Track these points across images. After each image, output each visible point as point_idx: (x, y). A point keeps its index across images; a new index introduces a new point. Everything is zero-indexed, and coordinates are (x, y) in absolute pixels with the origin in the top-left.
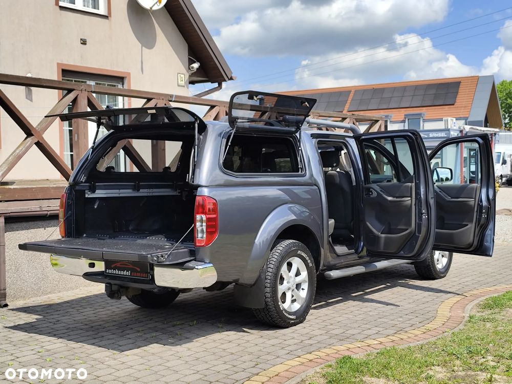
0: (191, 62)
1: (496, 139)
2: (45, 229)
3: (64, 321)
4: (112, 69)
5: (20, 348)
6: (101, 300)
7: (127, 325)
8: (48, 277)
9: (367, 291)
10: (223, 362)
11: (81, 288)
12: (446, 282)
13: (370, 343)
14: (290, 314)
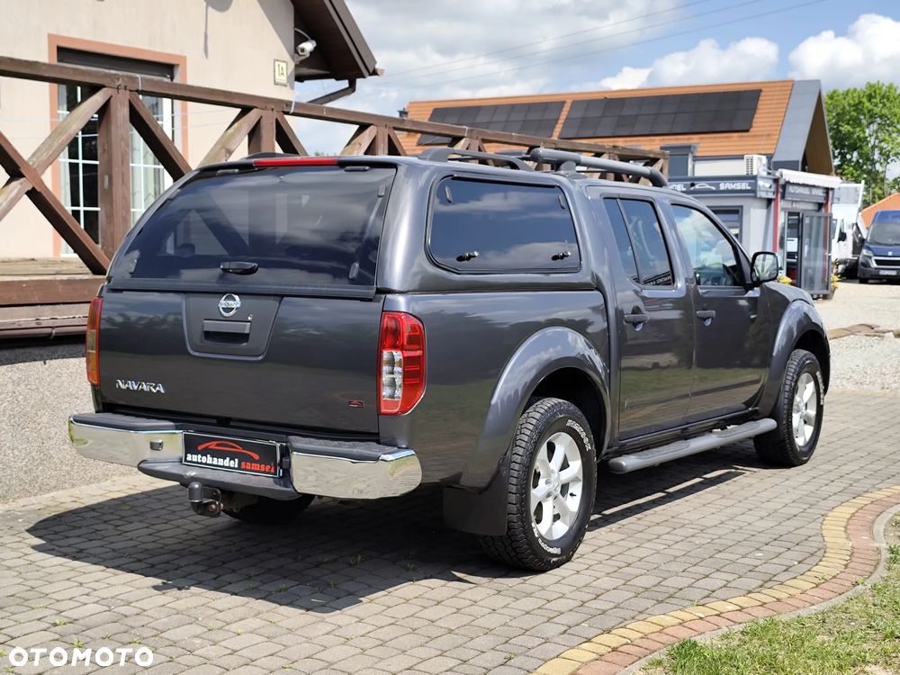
0: (299, 39)
1: (835, 196)
2: (45, 363)
3: (91, 551)
4: (152, 49)
5: (13, 614)
6: (160, 505)
7: (224, 563)
8: (51, 457)
9: (671, 490)
10: (439, 652)
11: (115, 478)
12: (813, 473)
13: (722, 610)
14: (551, 544)
